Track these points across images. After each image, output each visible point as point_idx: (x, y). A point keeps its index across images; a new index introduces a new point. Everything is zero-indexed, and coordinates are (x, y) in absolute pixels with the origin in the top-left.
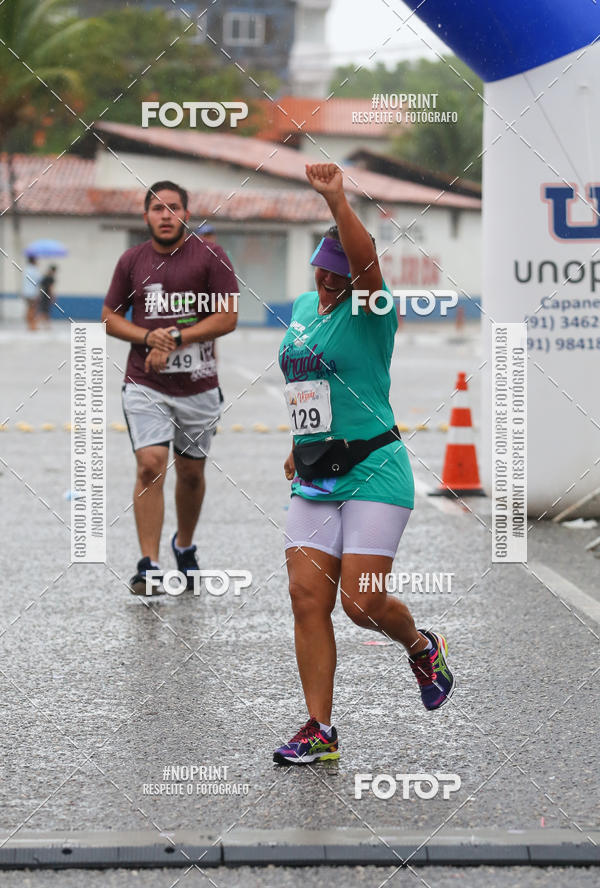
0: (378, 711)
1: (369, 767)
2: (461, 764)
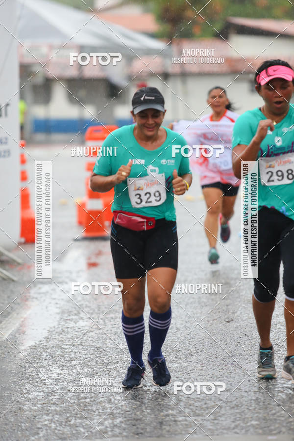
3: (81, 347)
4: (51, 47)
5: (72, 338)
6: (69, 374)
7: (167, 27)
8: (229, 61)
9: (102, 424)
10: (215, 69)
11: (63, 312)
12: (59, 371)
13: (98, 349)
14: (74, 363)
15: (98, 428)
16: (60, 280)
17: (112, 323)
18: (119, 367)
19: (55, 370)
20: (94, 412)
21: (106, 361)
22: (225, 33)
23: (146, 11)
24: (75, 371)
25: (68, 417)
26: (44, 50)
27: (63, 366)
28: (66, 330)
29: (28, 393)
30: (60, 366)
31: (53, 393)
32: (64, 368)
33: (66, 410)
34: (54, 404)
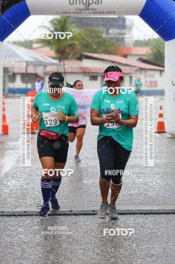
0: (141, 180)
1: (139, 192)
2: (159, 192)
3: (23, 174)
4: (16, 61)
5: (20, 170)
6: (19, 183)
7: (59, 55)
8: (82, 68)
9: (31, 202)
10: (77, 71)
11: (17, 160)
12: (15, 182)
13: (30, 174)
14: (21, 179)
15: (29, 203)
16: (16, 149)
17: (36, 165)
18: (37, 181)
19: (14, 181)
20: (28, 197)
21: (33, 179)
22: (80, 58)
23: (51, 49)
24: (21, 182)
25: (18, 199)
26: (13, 63)
27: (16, 180)
28: (18, 167)
29: (4, 190)
30: (15, 180)
31: (12, 190)
32: (17, 181)
33: (17, 197)
34: (13, 194)
